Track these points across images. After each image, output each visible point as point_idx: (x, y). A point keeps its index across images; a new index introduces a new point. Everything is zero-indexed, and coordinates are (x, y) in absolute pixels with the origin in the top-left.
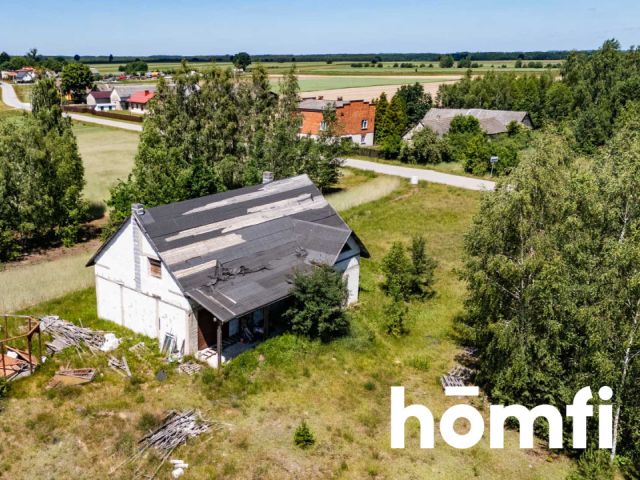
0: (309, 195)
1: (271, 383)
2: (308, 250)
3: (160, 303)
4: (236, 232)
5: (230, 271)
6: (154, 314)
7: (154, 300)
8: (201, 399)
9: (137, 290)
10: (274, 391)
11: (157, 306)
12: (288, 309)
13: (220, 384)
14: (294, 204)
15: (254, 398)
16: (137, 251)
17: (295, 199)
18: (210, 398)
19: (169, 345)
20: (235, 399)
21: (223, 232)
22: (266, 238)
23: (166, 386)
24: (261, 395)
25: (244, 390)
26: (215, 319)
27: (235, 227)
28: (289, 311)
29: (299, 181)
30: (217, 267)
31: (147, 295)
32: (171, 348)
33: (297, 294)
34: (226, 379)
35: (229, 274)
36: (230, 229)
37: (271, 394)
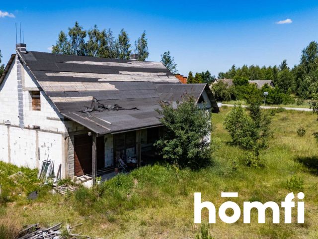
0: (165, 74)
1: (149, 200)
2: (170, 102)
3: (40, 132)
4: (111, 82)
5: (106, 106)
6: (35, 146)
7: (34, 131)
8: (72, 214)
9: (21, 126)
10: (154, 207)
11: (37, 137)
12: (158, 139)
13: (94, 200)
14: (155, 76)
15: (132, 214)
16: (21, 87)
17: (155, 74)
18: (82, 214)
19: (46, 171)
20: (111, 214)
21: (99, 80)
22: (135, 91)
23: (35, 204)
24: (139, 210)
25: (120, 205)
26: (90, 133)
27: (109, 79)
28: (159, 142)
29: (156, 65)
30: (93, 101)
31: (29, 128)
32: (47, 174)
33: (167, 124)
34: (101, 196)
35: (104, 107)
36: (105, 80)
37: (150, 210)
